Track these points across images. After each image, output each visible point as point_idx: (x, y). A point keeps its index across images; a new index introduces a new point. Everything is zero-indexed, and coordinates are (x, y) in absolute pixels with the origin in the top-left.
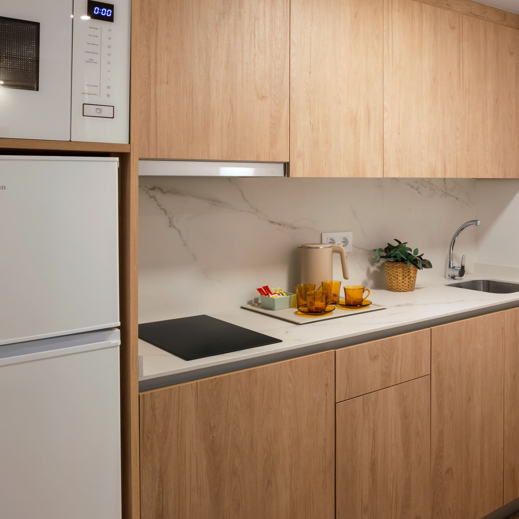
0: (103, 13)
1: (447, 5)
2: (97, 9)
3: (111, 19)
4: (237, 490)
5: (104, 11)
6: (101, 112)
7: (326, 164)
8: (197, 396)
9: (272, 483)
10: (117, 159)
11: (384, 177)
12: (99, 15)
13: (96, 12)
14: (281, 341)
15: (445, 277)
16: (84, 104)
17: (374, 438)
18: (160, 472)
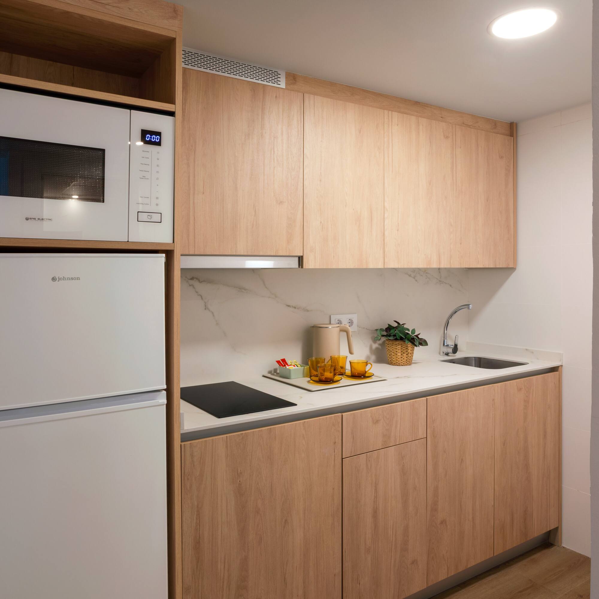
0: (153, 139)
1: (442, 117)
2: (148, 136)
3: (159, 144)
4: (259, 526)
5: (154, 137)
6: (151, 218)
7: (334, 257)
8: (227, 447)
9: (288, 523)
10: (164, 255)
11: (385, 267)
12: (150, 140)
13: (148, 138)
14: (296, 405)
15: (440, 353)
16: (138, 212)
17: (376, 490)
18: (198, 507)
